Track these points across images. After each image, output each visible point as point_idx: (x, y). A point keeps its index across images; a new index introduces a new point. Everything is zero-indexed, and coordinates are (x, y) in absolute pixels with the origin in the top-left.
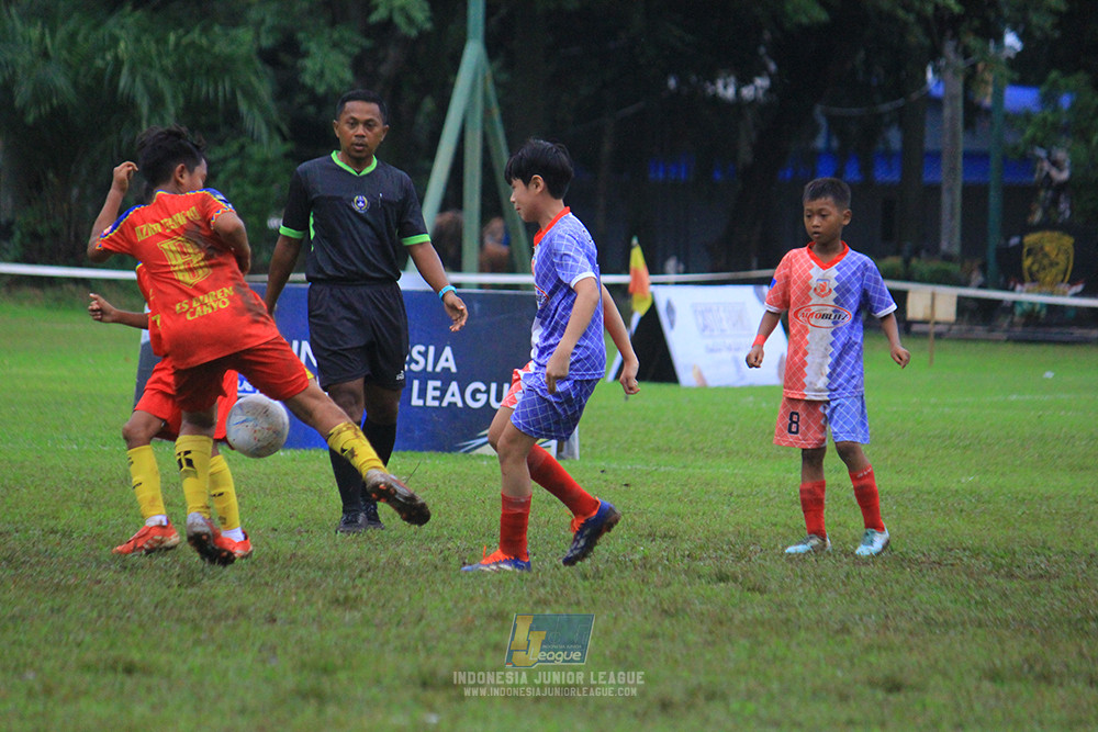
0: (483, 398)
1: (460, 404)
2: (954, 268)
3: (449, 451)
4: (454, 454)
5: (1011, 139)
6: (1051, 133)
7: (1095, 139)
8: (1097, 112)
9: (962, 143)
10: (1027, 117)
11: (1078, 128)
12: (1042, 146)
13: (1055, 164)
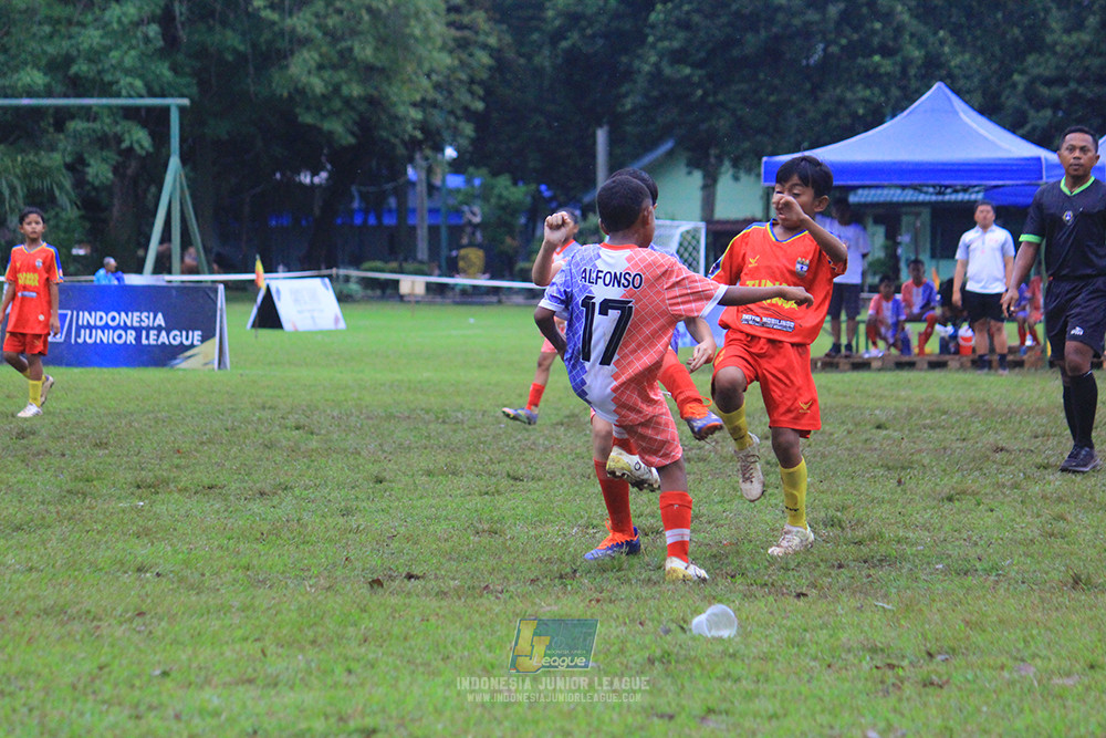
0: (178, 339)
1: (167, 343)
2: (425, 267)
3: (162, 367)
4: (164, 368)
5: (452, 202)
6: (470, 198)
7: (493, 201)
8: (493, 188)
9: (427, 204)
10: (458, 191)
11: (484, 195)
12: (466, 204)
13: (474, 214)
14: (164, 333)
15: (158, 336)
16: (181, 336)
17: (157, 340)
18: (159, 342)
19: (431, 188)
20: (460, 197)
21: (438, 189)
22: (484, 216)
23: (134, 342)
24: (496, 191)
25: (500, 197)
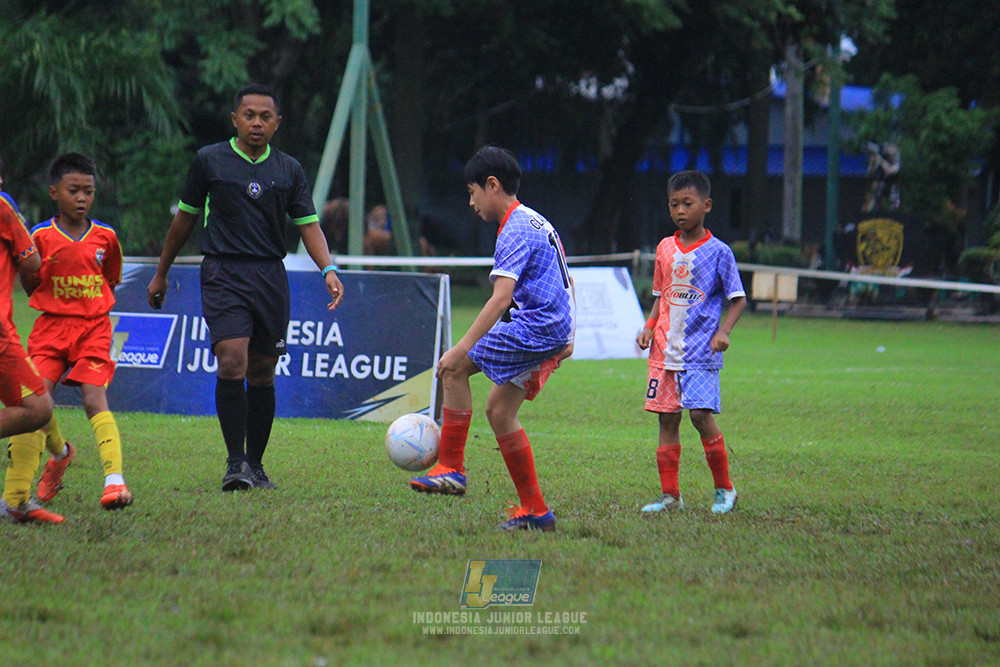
0: (367, 369)
1: (346, 375)
2: (795, 252)
3: (336, 418)
4: (341, 420)
5: (847, 134)
6: (882, 129)
7: (923, 135)
8: (925, 111)
9: (803, 139)
10: (862, 115)
11: (907, 125)
12: (874, 141)
13: (887, 157)
14: (341, 359)
15: (331, 363)
16: (372, 364)
17: (328, 370)
18: (332, 375)
19: (812, 110)
20: (863, 128)
21: (826, 110)
22: (904, 159)
23: (287, 373)
24: (930, 118)
25: (937, 127)
